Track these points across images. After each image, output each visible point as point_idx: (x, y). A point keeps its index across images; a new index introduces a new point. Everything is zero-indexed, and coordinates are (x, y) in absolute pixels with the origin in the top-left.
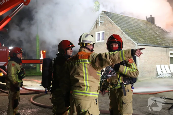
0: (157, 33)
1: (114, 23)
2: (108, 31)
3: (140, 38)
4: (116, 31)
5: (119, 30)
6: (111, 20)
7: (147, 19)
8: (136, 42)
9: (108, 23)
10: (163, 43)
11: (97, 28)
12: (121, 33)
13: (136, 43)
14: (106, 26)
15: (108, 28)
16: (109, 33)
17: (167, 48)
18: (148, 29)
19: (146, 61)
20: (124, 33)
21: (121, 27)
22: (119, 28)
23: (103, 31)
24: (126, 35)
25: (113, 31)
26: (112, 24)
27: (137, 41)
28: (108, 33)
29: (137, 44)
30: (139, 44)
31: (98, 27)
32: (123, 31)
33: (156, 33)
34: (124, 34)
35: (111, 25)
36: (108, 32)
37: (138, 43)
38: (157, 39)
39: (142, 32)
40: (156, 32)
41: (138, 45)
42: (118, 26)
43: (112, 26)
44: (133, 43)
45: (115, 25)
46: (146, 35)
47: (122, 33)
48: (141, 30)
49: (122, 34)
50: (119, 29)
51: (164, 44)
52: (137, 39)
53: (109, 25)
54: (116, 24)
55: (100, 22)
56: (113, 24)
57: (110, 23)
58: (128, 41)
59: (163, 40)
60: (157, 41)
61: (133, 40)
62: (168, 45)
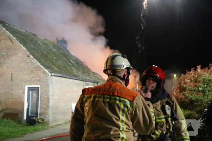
0: (72, 61)
1: (16, 40)
2: (5, 50)
3: (53, 66)
4: (18, 52)
5: (24, 51)
6: (11, 35)
7: (57, 41)
8: (49, 71)
9: (6, 39)
10: (79, 75)
12: (26, 56)
13: (49, 72)
14: (2, 42)
15: (4, 46)
16: (7, 53)
18: (61, 55)
19: (61, 97)
20: (31, 56)
21: (27, 48)
22: (24, 48)
24: (35, 60)
25: (14, 52)
26: (12, 42)
27: (49, 69)
28: (5, 54)
29: (50, 74)
30: (53, 74)
32: (30, 54)
34: (31, 58)
35: (11, 42)
36: (5, 52)
37: (51, 73)
38: (72, 70)
39: (54, 57)
40: (70, 60)
41: (52, 76)
42: (22, 46)
43: (13, 45)
44: (44, 72)
45: (17, 44)
46: (60, 62)
47: (28, 56)
48: (53, 55)
49: (28, 58)
50: (24, 49)
51: (80, 76)
53: (7, 42)
54: (18, 42)
56: (13, 41)
57: (9, 40)
58: (36, 68)
59: (79, 71)
60: (73, 72)
61: (45, 68)
62: (85, 78)
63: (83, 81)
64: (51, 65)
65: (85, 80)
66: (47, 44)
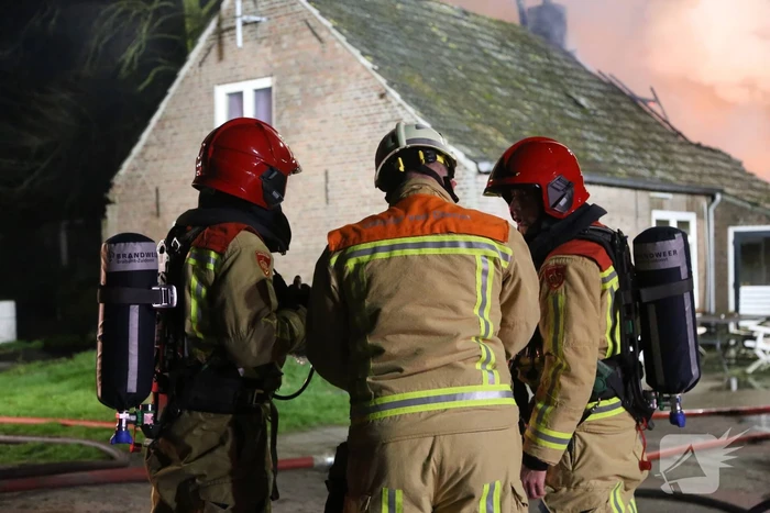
0: (583, 101)
1: (334, 32)
2: (297, 78)
3: (490, 131)
4: (343, 81)
5: (364, 75)
6: (315, 12)
7: (522, 14)
8: (469, 151)
9: (295, 31)
10: (614, 163)
11: (221, 56)
12: (375, 95)
13: (467, 156)
14: (284, 46)
15: (292, 62)
16: (302, 90)
17: (639, 193)
18: (532, 76)
20: (395, 95)
21: (376, 59)
22: (366, 62)
23: (266, 83)
24: (410, 109)
25: (330, 81)
26: (320, 40)
27: (467, 145)
28: (295, 91)
29: (471, 165)
30: (484, 166)
31: (227, 51)
32: (391, 84)
33: (577, 104)
34: (394, 103)
35: (315, 40)
36: (296, 84)
37: (476, 161)
38: (585, 139)
39: (499, 90)
40: (575, 96)
41: (480, 172)
42: (357, 53)
43: (323, 52)
45: (337, 45)
46: (523, 110)
47: (382, 96)
48: (495, 81)
49: (383, 101)
50: (363, 67)
51: (621, 165)
52: (474, 132)
53: (300, 43)
54: (343, 39)
55: (245, 24)
56: (323, 34)
57: (309, 32)
59: (616, 145)
60: (585, 150)
61: (450, 142)
62: (646, 173)
63: (635, 188)
64: (479, 127)
65: (641, 185)
66: (468, 34)
